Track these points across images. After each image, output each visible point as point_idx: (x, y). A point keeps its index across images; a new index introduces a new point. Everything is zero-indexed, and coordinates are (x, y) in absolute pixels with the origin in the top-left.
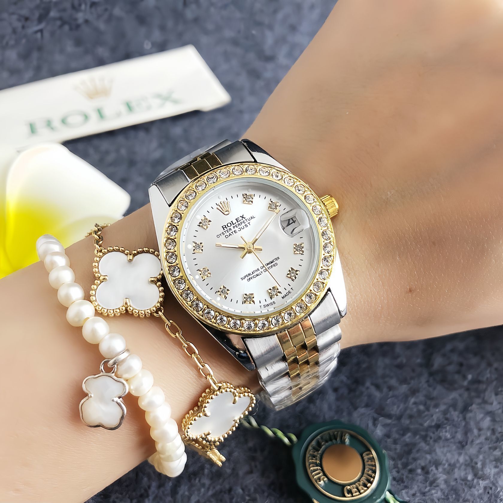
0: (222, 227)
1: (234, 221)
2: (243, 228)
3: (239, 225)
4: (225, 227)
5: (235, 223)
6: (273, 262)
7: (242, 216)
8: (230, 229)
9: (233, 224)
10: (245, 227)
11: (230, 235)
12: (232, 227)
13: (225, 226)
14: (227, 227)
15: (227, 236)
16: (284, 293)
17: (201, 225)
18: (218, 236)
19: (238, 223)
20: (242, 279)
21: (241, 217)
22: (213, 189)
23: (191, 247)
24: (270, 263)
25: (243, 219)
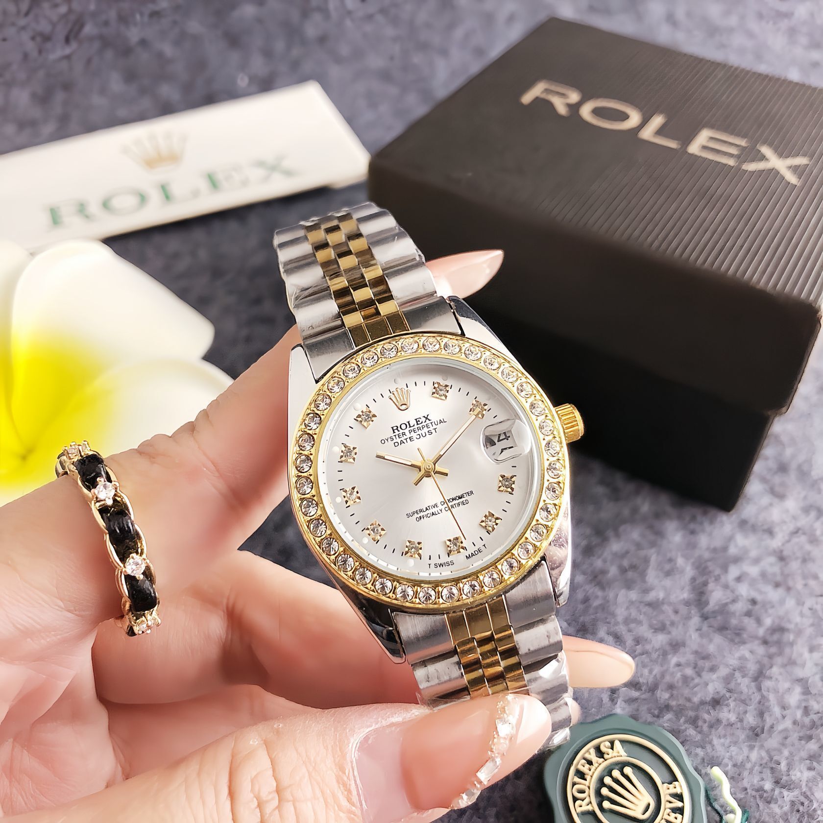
0: (392, 428)
1: (413, 422)
2: (424, 435)
3: (419, 429)
4: (397, 429)
5: (414, 426)
6: (461, 498)
7: (426, 417)
8: (404, 434)
9: (410, 427)
10: (427, 433)
11: (402, 442)
12: (407, 431)
13: (397, 427)
14: (399, 429)
15: (396, 444)
16: (471, 549)
17: (359, 419)
18: (383, 442)
19: (419, 426)
20: (408, 516)
21: (424, 417)
22: (387, 366)
23: (338, 450)
24: (457, 498)
25: (427, 420)
